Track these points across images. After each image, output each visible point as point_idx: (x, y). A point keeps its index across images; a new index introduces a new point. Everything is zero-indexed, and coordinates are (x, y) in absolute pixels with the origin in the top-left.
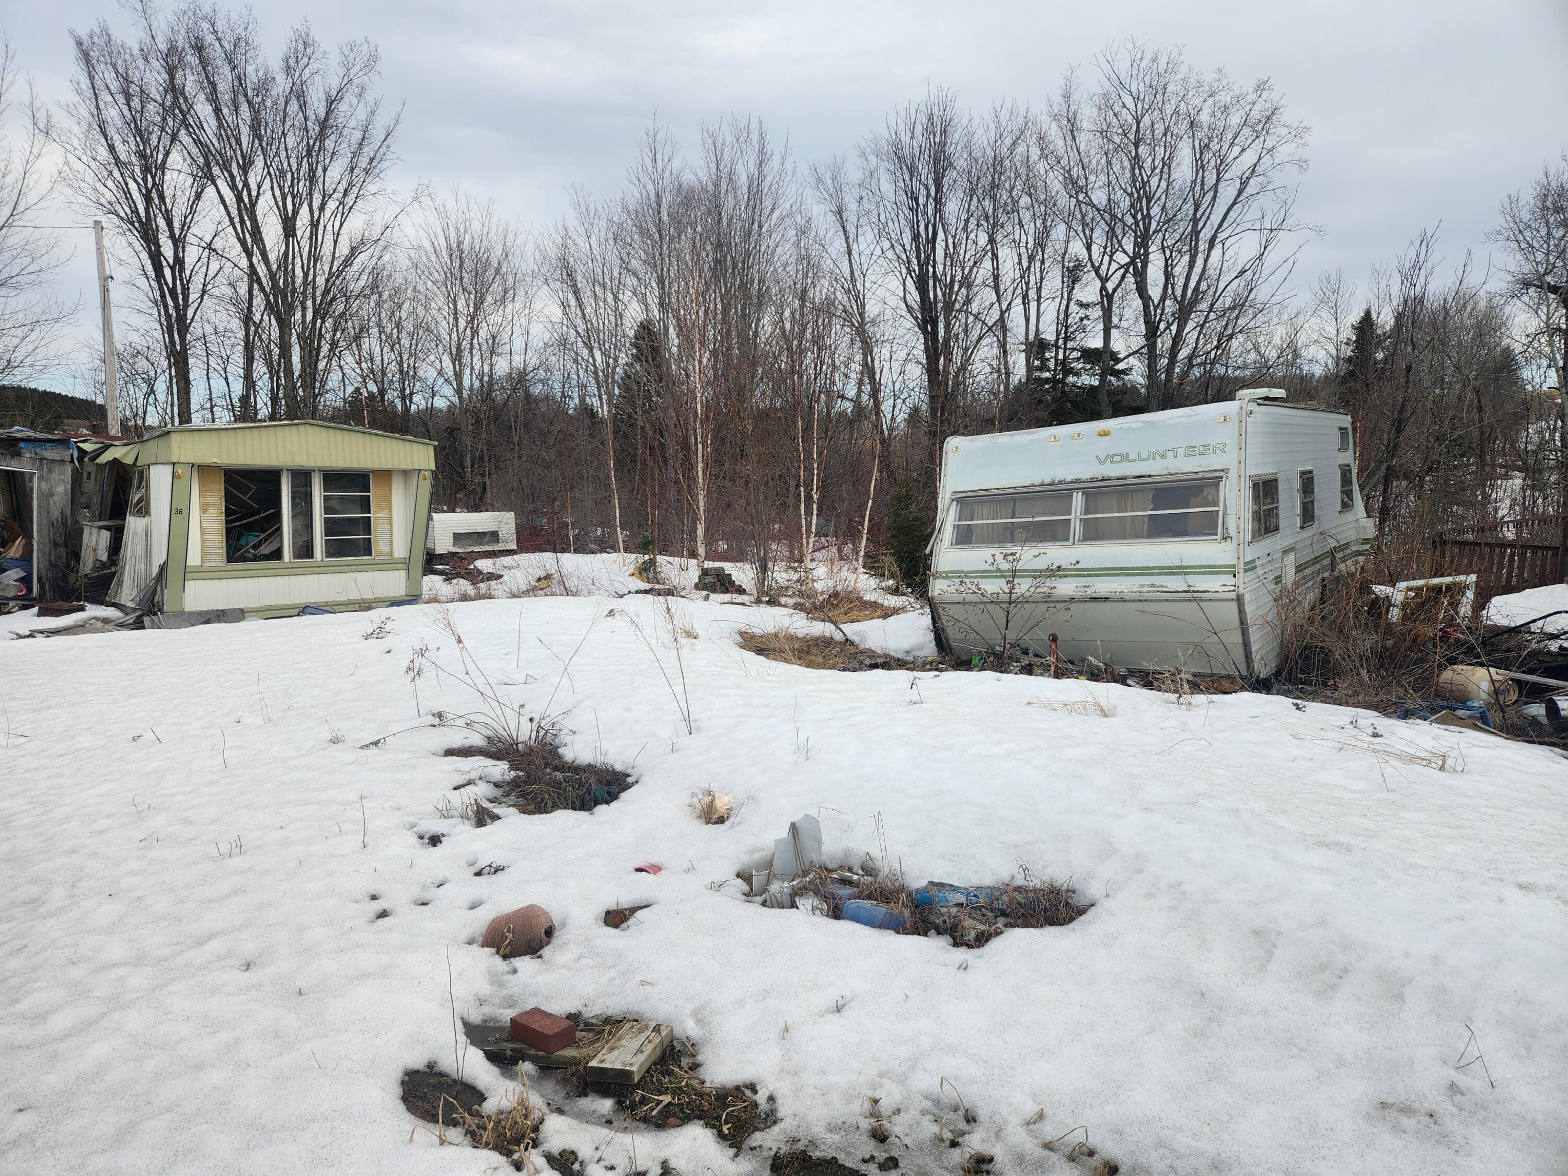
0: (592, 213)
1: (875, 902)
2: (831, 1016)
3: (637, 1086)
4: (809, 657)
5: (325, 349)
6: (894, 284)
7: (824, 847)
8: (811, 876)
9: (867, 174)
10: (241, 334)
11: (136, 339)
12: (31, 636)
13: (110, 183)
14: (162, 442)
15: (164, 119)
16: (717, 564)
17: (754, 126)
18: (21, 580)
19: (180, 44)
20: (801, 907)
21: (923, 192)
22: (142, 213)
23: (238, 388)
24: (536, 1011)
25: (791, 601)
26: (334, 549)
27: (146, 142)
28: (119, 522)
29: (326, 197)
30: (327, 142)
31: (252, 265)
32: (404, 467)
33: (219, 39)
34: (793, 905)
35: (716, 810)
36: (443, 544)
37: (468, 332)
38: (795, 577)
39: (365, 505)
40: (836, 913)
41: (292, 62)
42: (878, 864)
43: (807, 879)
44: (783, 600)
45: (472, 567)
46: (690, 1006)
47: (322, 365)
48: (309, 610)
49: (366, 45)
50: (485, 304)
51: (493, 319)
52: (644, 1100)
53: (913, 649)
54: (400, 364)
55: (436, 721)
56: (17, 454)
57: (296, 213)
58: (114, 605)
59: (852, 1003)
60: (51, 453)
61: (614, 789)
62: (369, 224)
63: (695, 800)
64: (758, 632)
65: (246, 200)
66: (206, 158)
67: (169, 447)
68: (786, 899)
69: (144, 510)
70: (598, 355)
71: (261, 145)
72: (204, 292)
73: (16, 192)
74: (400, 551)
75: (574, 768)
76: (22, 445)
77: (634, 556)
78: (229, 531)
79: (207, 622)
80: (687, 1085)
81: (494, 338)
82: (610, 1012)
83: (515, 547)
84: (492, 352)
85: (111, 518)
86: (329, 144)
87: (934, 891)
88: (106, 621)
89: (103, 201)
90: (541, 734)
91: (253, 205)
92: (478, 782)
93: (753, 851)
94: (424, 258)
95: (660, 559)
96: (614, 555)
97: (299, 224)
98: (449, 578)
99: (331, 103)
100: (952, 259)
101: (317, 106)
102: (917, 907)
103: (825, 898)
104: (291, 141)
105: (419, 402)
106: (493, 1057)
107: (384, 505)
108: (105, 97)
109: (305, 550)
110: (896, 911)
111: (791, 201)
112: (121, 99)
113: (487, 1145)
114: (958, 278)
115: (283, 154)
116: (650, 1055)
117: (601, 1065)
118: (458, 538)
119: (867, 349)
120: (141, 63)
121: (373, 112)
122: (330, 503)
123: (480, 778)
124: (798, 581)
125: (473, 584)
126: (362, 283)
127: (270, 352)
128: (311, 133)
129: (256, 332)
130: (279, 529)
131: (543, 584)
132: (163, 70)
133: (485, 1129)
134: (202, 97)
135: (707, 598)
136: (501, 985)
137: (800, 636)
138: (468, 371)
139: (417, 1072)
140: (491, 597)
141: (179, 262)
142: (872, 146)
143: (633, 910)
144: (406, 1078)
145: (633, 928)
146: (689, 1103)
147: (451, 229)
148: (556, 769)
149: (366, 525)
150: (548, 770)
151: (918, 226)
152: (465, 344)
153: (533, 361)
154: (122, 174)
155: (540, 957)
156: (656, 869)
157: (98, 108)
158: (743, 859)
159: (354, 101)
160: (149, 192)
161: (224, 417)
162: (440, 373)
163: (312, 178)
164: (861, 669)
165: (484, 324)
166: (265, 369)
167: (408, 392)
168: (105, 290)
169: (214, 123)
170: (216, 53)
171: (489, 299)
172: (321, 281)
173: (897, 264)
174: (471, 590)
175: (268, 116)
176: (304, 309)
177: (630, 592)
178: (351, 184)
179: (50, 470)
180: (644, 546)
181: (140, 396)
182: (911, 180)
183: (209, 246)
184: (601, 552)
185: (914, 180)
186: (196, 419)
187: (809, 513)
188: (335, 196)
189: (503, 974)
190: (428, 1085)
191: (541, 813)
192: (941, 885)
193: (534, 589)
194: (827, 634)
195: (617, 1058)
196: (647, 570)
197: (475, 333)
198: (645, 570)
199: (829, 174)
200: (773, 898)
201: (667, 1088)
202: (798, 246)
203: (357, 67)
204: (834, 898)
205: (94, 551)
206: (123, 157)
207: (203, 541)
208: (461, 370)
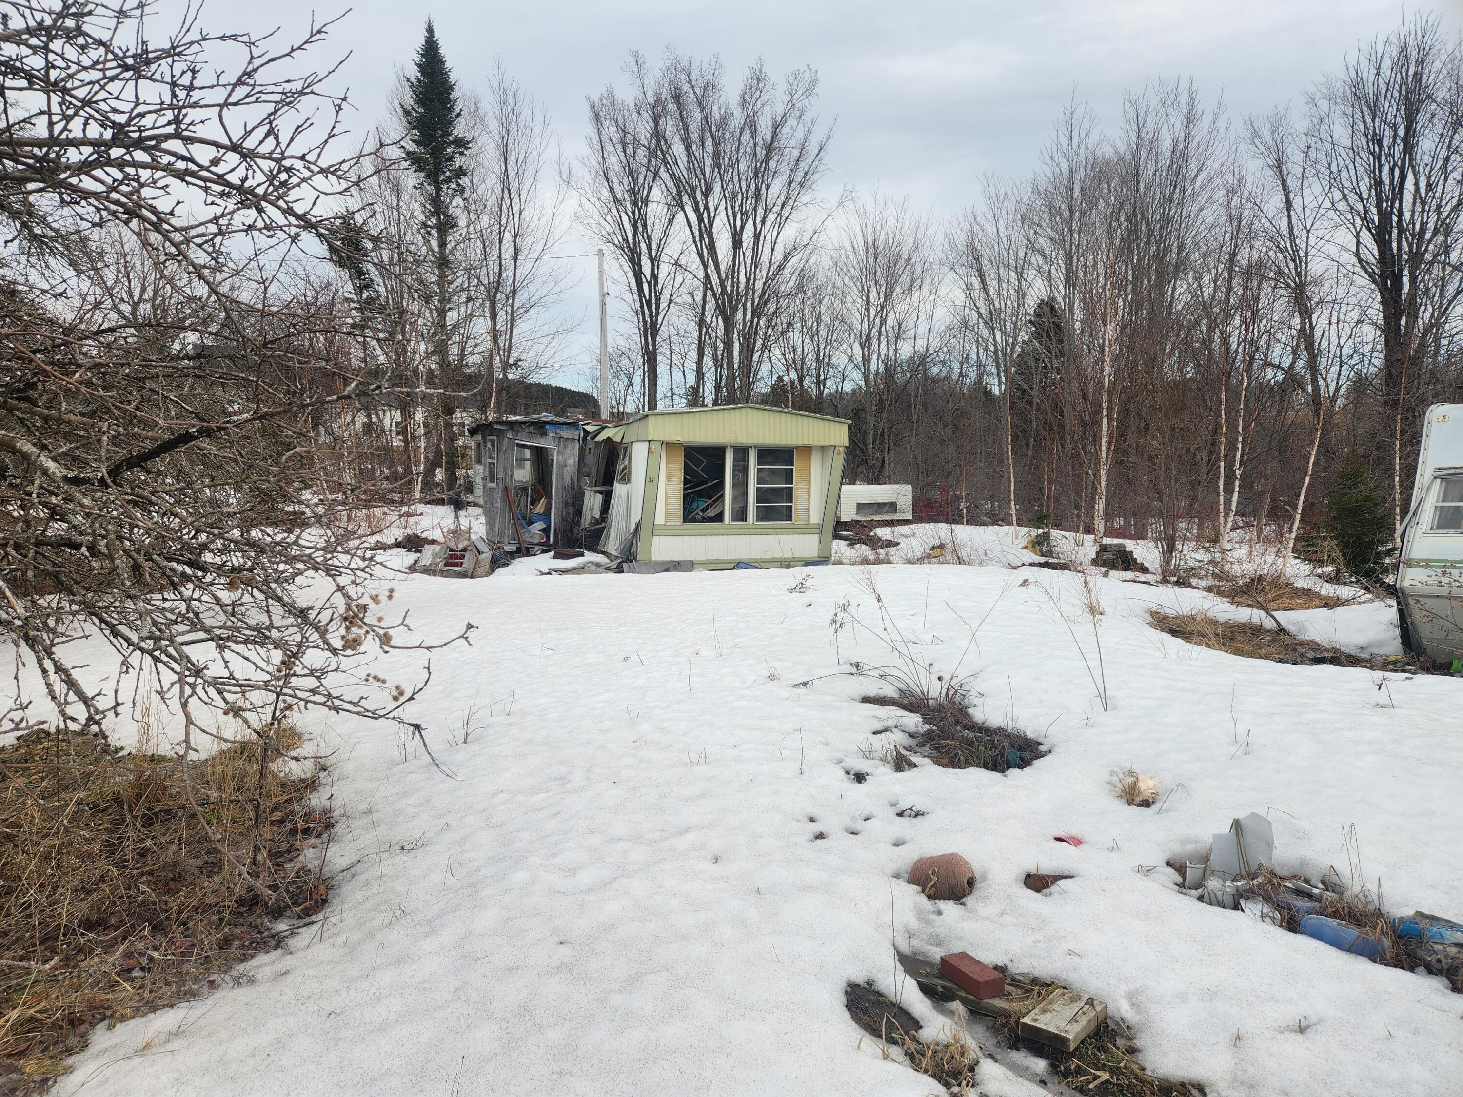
0: (1001, 198)
1: (1344, 923)
2: (1293, 1036)
3: (1072, 1055)
4: (1234, 644)
5: (759, 343)
6: (1346, 238)
7: (1275, 852)
8: (1260, 879)
9: (1316, 121)
10: (696, 334)
11: (621, 342)
12: (549, 573)
13: (609, 218)
14: (642, 423)
15: (650, 161)
16: (1116, 541)
17: (1184, 85)
18: (543, 530)
19: (664, 96)
20: (1247, 910)
21: (1388, 132)
22: (631, 241)
23: (691, 380)
24: (964, 955)
25: (1204, 583)
26: (765, 514)
27: (635, 181)
28: (609, 488)
29: (767, 210)
30: (771, 162)
31: (707, 276)
32: (822, 443)
33: (692, 87)
34: (1237, 907)
35: (1140, 793)
36: (848, 513)
37: (878, 321)
38: (1207, 557)
39: (789, 476)
40: (1292, 924)
41: (747, 98)
42: (1346, 881)
43: (1255, 882)
44: (1194, 581)
45: (872, 534)
46: (1123, 989)
47: (756, 357)
48: (742, 565)
49: (808, 71)
50: (895, 294)
51: (900, 306)
52: (1079, 1071)
53: (1370, 646)
54: (818, 354)
55: (854, 670)
56: (544, 434)
57: (742, 228)
58: (603, 553)
59: (1319, 1027)
60: (566, 433)
61: (1027, 755)
62: (801, 232)
63: (1115, 779)
64: (1171, 613)
65: (706, 221)
66: (678, 188)
67: (647, 428)
68: (1228, 900)
69: (626, 479)
70: (998, 334)
71: (719, 172)
72: (671, 301)
73: (547, 231)
74: (815, 518)
75: (983, 730)
76: (547, 427)
77: (1026, 529)
78: (685, 496)
79: (667, 570)
80: (1126, 1067)
81: (900, 325)
82: (1037, 973)
83: (911, 518)
84: (897, 338)
85: (603, 485)
86: (772, 164)
87: (1423, 924)
88: (598, 565)
89: (604, 233)
90: (951, 693)
91: (711, 224)
92: (894, 730)
93: (1186, 841)
94: (843, 257)
95: (1054, 533)
96: (1006, 528)
97: (745, 237)
98: (852, 543)
99: (776, 127)
100: (1423, 203)
101: (765, 131)
102: (1400, 937)
103: (1278, 907)
104: (743, 166)
105: (831, 386)
106: (926, 989)
107: (804, 477)
108: (609, 148)
109: (741, 515)
110: (1371, 937)
111: (1223, 159)
112: (619, 147)
113: (926, 1071)
114: (1431, 225)
115: (736, 179)
116: (1085, 1027)
117: (1035, 1024)
118: (861, 507)
119: (1306, 313)
120: (635, 116)
121: (810, 131)
122: (761, 475)
123: (896, 727)
124: (1210, 562)
125: (873, 549)
126: (791, 284)
127: (716, 348)
128: (759, 156)
129: (707, 332)
130: (722, 496)
131: (937, 552)
132: (650, 120)
133: (923, 1055)
134: (677, 138)
135: (1106, 575)
136: (928, 922)
137: (1221, 620)
138: (875, 357)
139: (858, 986)
140: (889, 562)
141: (654, 276)
142: (1324, 90)
143: (1056, 878)
144: (849, 989)
145: (1056, 896)
146: (1129, 1086)
147: (869, 227)
148: (966, 727)
149: (788, 495)
150: (958, 728)
151: (1380, 172)
152: (874, 332)
153: (935, 343)
154: (618, 210)
155: (963, 904)
156: (1077, 842)
157: (603, 157)
158: (1176, 849)
159: (795, 123)
160: (636, 222)
161: (680, 403)
162: (851, 359)
163: (757, 196)
164: (1302, 663)
165: (892, 313)
166: (711, 363)
167: (822, 377)
168: (603, 304)
169: (685, 159)
170: (690, 99)
171: (898, 290)
172: (759, 285)
173: (1349, 217)
174: (871, 556)
175: (727, 147)
176: (745, 309)
177: (1023, 565)
178: (787, 198)
179: (565, 446)
180: (1038, 520)
181: (622, 388)
182: (1373, 121)
183: (676, 263)
184: (993, 524)
185: (1377, 120)
186: (660, 406)
187: (1229, 490)
188: (774, 209)
189: (928, 913)
190: (868, 1000)
191: (954, 767)
192: (1434, 919)
193: (929, 556)
194: (1256, 620)
195: (1051, 1020)
196: (1040, 544)
197: (883, 322)
198: (1039, 543)
199: (1268, 126)
200: (1212, 895)
201: (1104, 1065)
202: (1228, 207)
203: (800, 93)
204: (1290, 909)
205: (591, 510)
206: (619, 196)
207: (667, 504)
208: (869, 356)
